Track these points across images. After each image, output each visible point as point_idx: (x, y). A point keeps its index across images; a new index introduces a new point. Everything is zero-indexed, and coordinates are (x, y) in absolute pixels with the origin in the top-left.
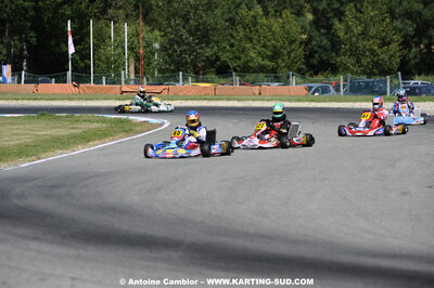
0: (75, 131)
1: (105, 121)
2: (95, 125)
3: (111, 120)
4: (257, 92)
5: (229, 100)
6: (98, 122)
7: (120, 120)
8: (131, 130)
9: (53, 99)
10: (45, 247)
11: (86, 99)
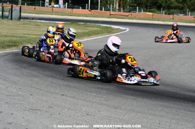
0: (85, 31)
1: (100, 27)
2: (95, 29)
3: (103, 27)
4: (172, 18)
5: (158, 21)
6: (96, 27)
7: (107, 27)
8: (111, 32)
9: (79, 16)
10: (55, 80)
11: (94, 17)
